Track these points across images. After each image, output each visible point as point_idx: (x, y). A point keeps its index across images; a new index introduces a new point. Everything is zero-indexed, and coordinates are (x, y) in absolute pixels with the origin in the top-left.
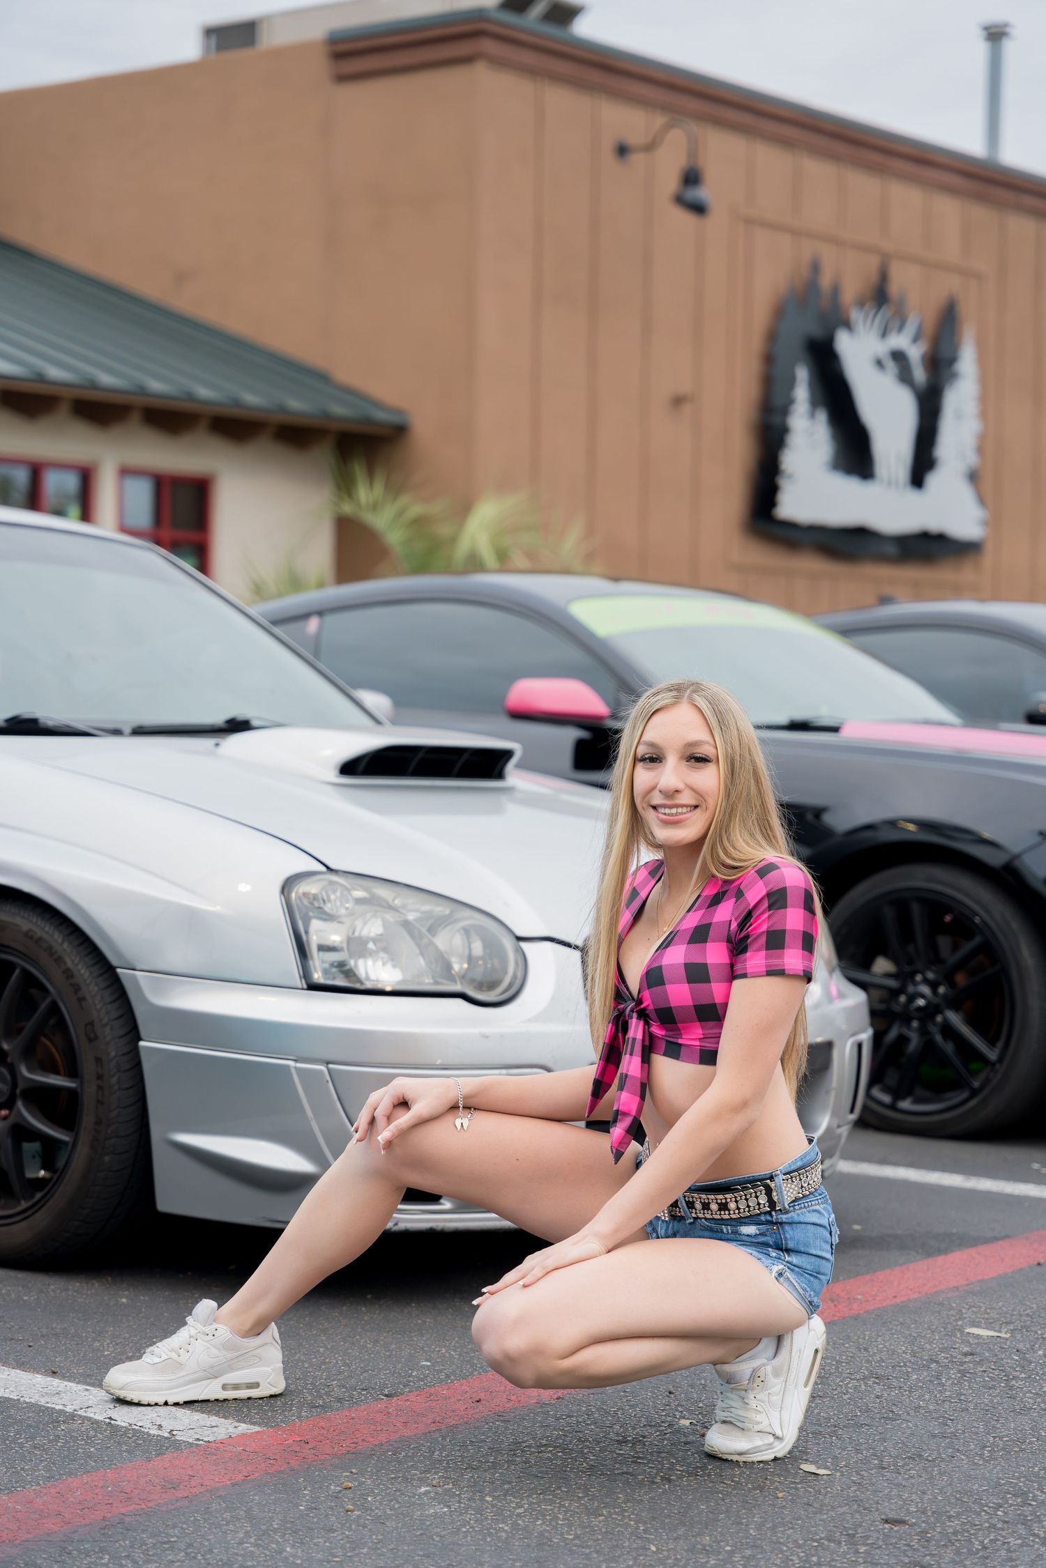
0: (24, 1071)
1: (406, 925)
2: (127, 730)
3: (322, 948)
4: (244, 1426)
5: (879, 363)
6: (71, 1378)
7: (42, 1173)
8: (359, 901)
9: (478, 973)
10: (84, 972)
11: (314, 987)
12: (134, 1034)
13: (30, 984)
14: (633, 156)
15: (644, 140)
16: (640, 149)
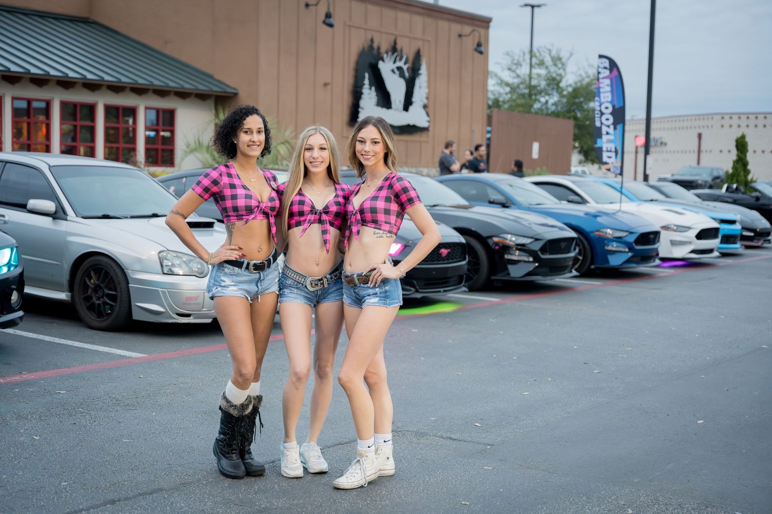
0: (106, 291)
1: (184, 261)
2: (129, 217)
3: (166, 266)
5: (393, 71)
6: (113, 348)
7: (109, 311)
8: (174, 256)
9: (200, 271)
10: (118, 270)
11: (164, 274)
12: (128, 283)
13: (107, 273)
14: (310, 7)
15: (314, 3)
16: (313, 5)
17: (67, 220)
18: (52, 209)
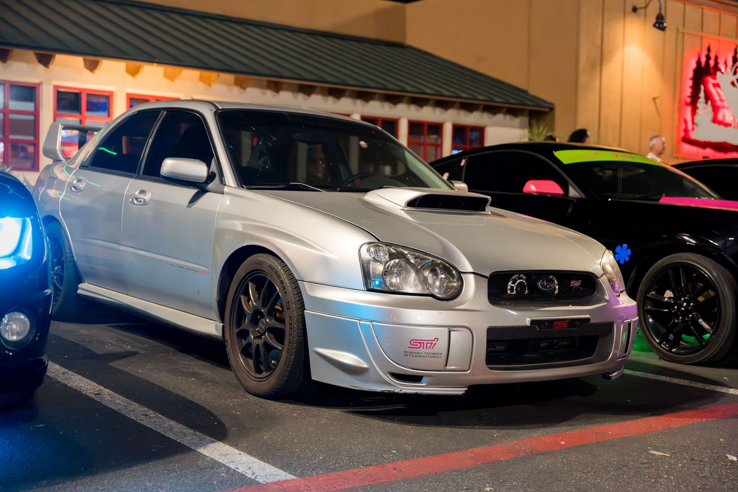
0: (268, 321)
3: (374, 274)
4: (290, 476)
5: (733, 84)
7: (274, 361)
10: (287, 282)
11: (370, 290)
12: (303, 308)
13: (271, 287)
14: (639, 11)
15: (643, 5)
16: (641, 8)
17: (223, 193)
18: (201, 177)
